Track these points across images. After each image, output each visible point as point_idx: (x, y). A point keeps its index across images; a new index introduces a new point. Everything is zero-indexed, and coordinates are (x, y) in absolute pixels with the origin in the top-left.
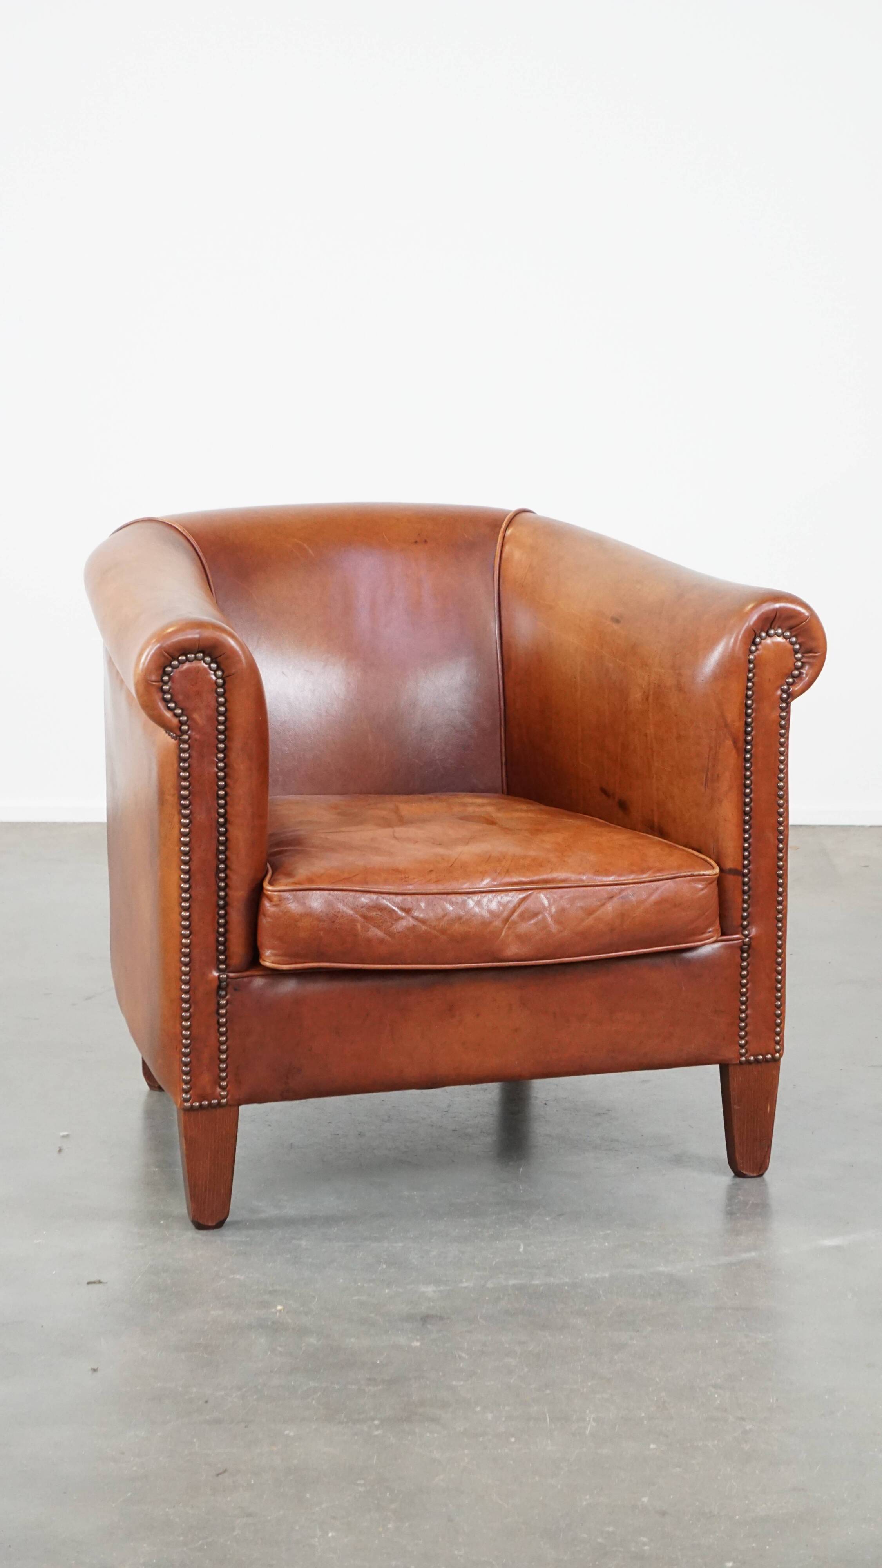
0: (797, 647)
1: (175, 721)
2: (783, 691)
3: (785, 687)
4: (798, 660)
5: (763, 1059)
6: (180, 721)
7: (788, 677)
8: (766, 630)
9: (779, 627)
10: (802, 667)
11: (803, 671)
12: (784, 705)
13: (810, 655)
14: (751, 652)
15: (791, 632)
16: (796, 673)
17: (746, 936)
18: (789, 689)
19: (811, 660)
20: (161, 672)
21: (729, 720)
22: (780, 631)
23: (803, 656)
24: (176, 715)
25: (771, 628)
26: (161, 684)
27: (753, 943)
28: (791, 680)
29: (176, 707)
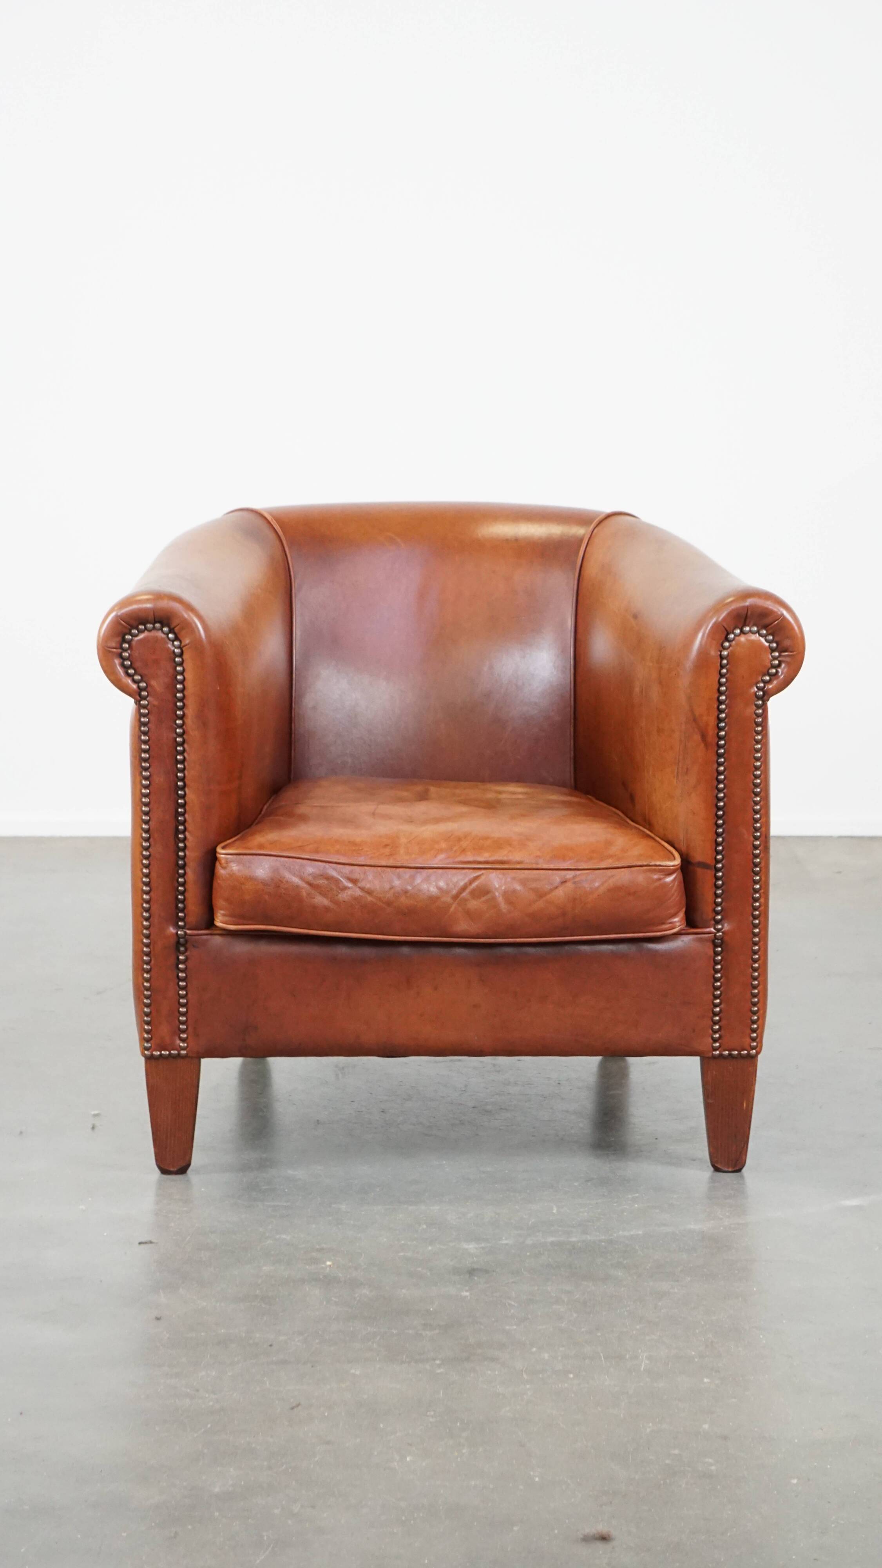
0: (775, 645)
1: (135, 686)
2: (759, 689)
3: (762, 685)
4: (775, 658)
5: (738, 1054)
6: (139, 687)
7: (764, 675)
8: (740, 627)
9: (755, 625)
10: (779, 666)
11: (780, 670)
12: (760, 702)
13: (786, 654)
14: (724, 648)
15: (767, 631)
16: (774, 671)
17: (718, 930)
18: (764, 687)
19: (788, 659)
20: (119, 639)
21: (697, 714)
22: (755, 629)
23: (780, 656)
24: (134, 681)
25: (745, 625)
26: (119, 651)
27: (726, 938)
28: (767, 678)
29: (136, 673)
